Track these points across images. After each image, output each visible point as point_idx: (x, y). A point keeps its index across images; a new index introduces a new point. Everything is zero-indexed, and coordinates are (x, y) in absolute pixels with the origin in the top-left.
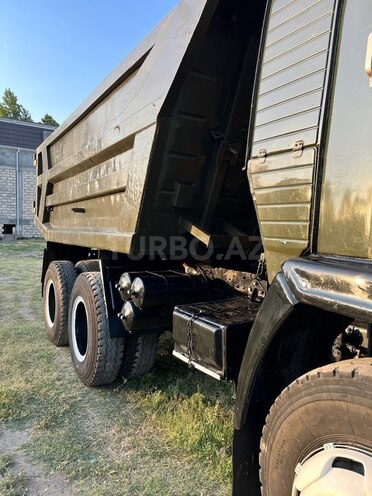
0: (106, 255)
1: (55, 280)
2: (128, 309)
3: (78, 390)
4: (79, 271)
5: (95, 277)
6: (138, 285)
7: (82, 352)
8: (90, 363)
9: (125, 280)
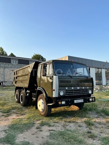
0: (25, 88)
1: (17, 93)
2: (28, 95)
3: (21, 107)
4: (21, 91)
5: (24, 91)
6: (29, 91)
7: (22, 102)
8: (23, 103)
9: (27, 91)
